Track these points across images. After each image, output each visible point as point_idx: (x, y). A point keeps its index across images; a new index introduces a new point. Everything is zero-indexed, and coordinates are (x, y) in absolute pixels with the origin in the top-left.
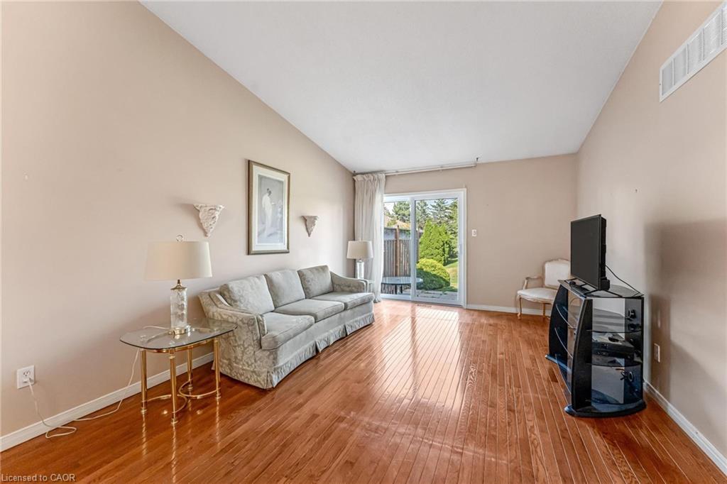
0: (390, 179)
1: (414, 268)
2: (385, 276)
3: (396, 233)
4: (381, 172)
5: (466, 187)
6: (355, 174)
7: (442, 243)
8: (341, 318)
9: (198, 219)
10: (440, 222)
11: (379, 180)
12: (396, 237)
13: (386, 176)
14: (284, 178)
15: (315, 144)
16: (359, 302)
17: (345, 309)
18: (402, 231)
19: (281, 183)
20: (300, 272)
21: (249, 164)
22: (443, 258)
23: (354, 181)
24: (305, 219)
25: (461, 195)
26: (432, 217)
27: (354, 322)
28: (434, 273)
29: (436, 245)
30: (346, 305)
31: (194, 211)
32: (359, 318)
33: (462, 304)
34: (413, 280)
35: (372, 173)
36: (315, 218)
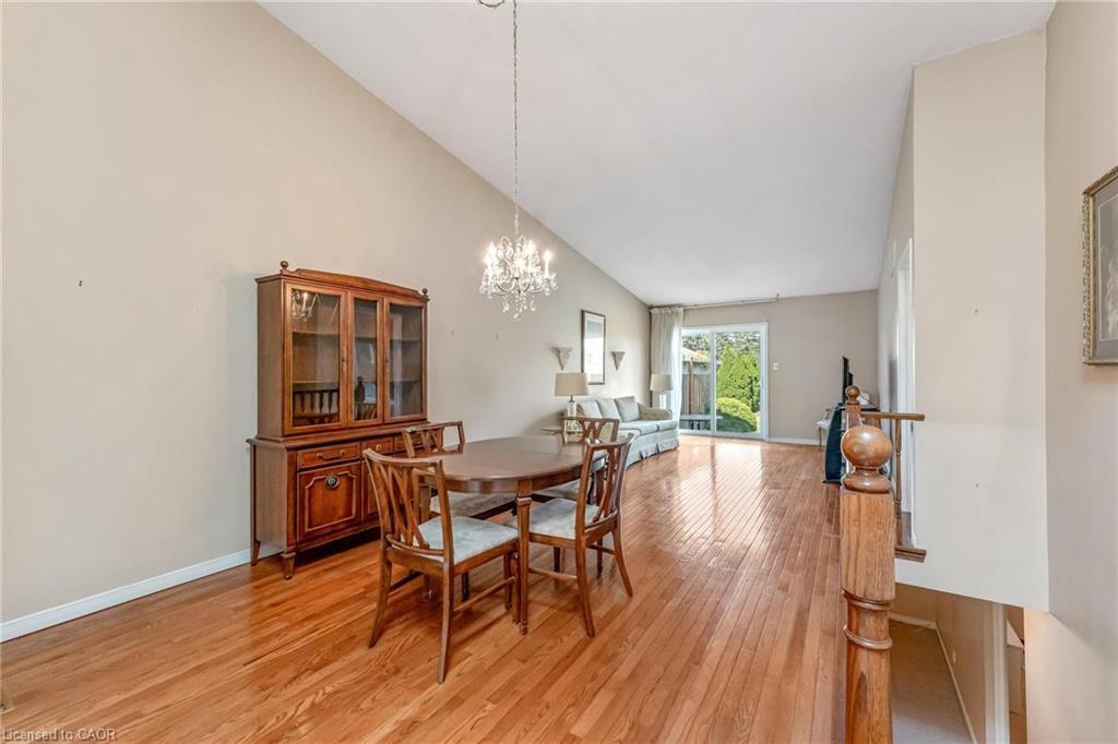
0: (688, 312)
1: (715, 407)
2: (682, 414)
3: (689, 366)
4: (680, 306)
5: (768, 321)
6: (651, 307)
7: (749, 380)
8: (655, 438)
9: (559, 357)
10: (747, 349)
11: (677, 314)
12: (690, 371)
13: (685, 310)
14: (601, 320)
15: (623, 288)
16: (667, 426)
17: (658, 430)
18: (696, 364)
19: (600, 324)
20: (615, 400)
21: (583, 312)
22: (750, 402)
23: (650, 314)
24: (614, 354)
25: (762, 330)
26: (734, 340)
27: (665, 444)
28: (736, 415)
29: (739, 382)
30: (658, 427)
31: (557, 351)
32: (667, 441)
33: (764, 437)
34: (714, 418)
35: (670, 306)
36: (623, 353)
